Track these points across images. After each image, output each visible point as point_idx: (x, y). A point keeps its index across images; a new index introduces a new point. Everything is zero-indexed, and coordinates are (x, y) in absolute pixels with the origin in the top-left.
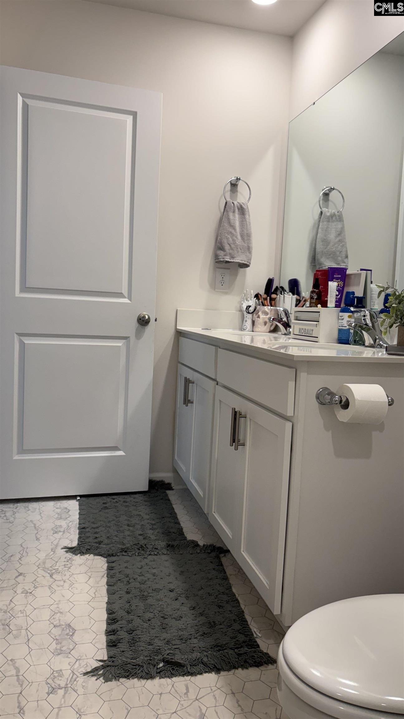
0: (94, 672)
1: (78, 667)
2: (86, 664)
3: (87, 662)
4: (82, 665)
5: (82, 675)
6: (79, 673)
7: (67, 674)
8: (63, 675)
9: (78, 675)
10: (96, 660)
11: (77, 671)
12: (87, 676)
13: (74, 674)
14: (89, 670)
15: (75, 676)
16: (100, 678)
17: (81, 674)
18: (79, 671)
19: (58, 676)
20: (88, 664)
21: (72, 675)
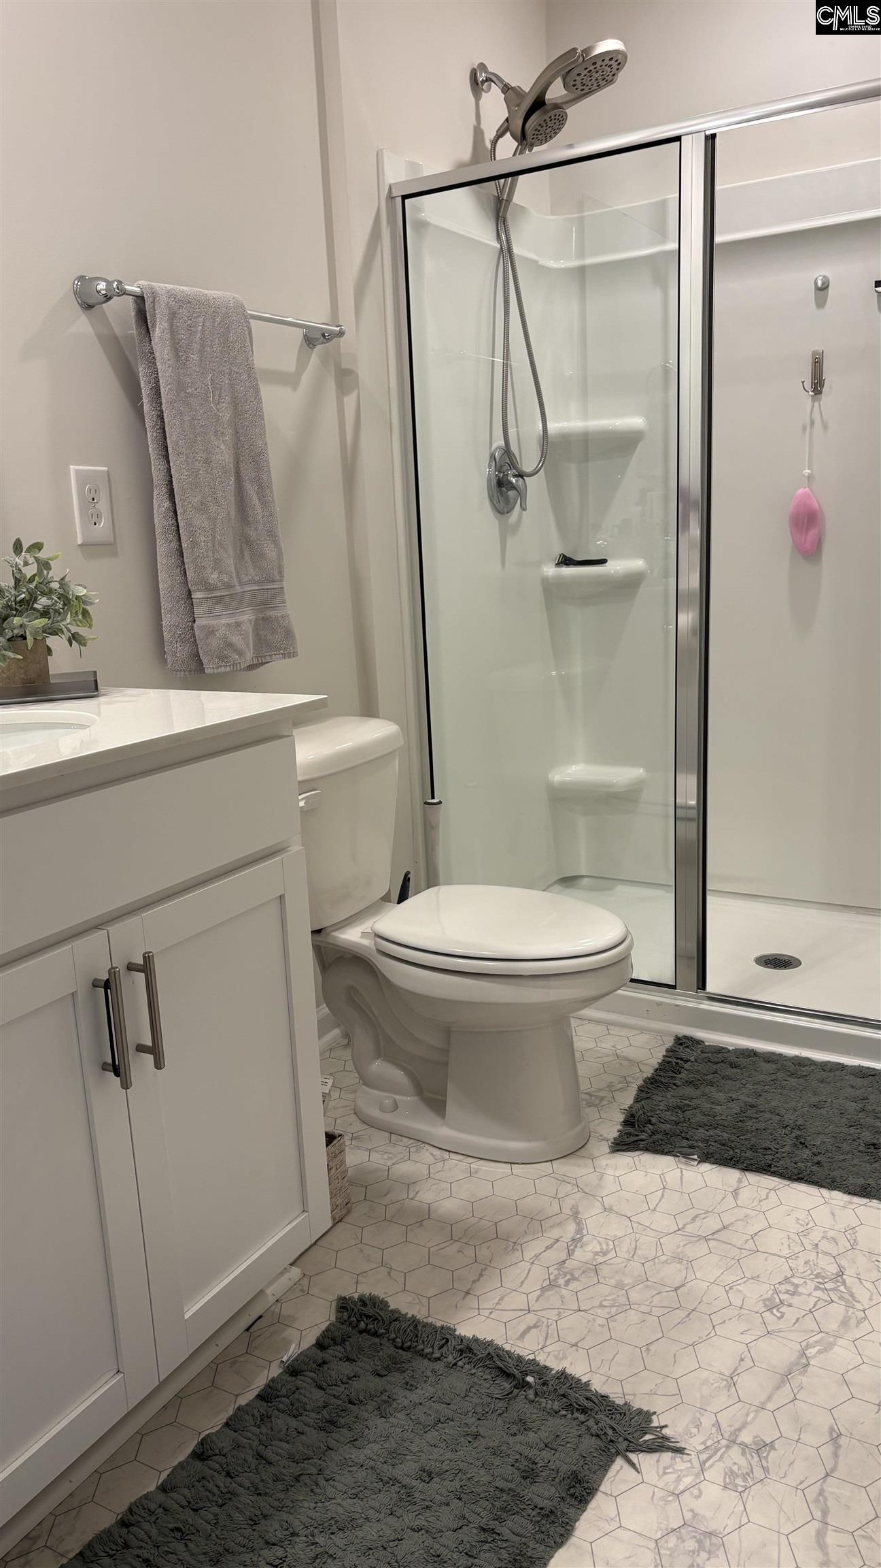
0: (662, 1445)
1: (687, 1476)
2: (665, 1473)
3: (660, 1478)
4: (674, 1476)
5: (686, 1451)
6: (690, 1461)
7: (715, 1473)
8: (726, 1474)
9: (694, 1457)
10: (639, 1473)
11: (693, 1468)
12: (678, 1445)
13: (702, 1464)
14: (666, 1456)
15: (703, 1457)
16: (657, 1427)
17: (688, 1454)
18: (688, 1465)
19: (738, 1476)
20: (661, 1472)
21: (707, 1465)
